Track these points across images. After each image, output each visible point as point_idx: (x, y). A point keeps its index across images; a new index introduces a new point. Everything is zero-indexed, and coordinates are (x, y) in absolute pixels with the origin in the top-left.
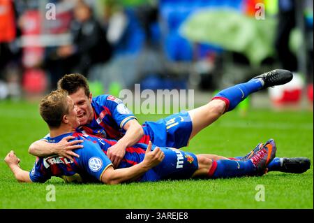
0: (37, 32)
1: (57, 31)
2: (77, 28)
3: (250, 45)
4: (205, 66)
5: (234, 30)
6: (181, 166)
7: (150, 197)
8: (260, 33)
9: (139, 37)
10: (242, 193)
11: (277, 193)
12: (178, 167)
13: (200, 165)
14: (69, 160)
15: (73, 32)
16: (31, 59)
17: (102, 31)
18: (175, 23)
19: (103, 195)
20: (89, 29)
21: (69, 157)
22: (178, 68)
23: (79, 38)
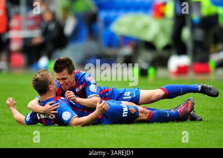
0: (19, 28)
1: (32, 28)
2: (44, 26)
3: (156, 37)
4: (127, 51)
5: (146, 27)
6: (126, 115)
7: (91, 135)
8: (163, 30)
9: (84, 32)
10: (150, 132)
11: (173, 132)
12: (124, 116)
13: (140, 114)
14: (52, 117)
15: (42, 28)
16: (15, 46)
17: (60, 28)
18: (108, 22)
19: (61, 134)
20: (52, 27)
21: (52, 115)
22: (109, 51)
23: (46, 32)
